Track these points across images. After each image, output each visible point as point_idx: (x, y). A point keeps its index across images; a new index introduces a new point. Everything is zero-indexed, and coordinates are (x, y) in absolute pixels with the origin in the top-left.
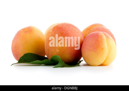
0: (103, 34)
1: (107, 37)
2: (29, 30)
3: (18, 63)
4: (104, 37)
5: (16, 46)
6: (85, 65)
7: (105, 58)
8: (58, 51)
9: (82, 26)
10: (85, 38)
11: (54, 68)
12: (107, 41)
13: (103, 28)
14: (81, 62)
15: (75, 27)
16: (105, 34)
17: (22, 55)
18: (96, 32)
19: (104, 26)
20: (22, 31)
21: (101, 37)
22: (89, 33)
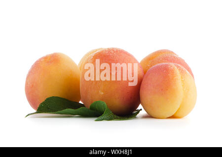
0: (176, 67)
1: (182, 72)
2: (54, 59)
3: (37, 113)
4: (177, 71)
5: (33, 86)
6: (145, 117)
7: (178, 107)
8: (102, 93)
9: (140, 53)
10: (145, 73)
11: (96, 120)
12: (182, 78)
13: (174, 57)
14: (139, 111)
15: (129, 55)
16: (178, 67)
17: (43, 100)
18: (164, 63)
19: (175, 54)
20: (43, 60)
21: (173, 71)
22: (151, 66)
